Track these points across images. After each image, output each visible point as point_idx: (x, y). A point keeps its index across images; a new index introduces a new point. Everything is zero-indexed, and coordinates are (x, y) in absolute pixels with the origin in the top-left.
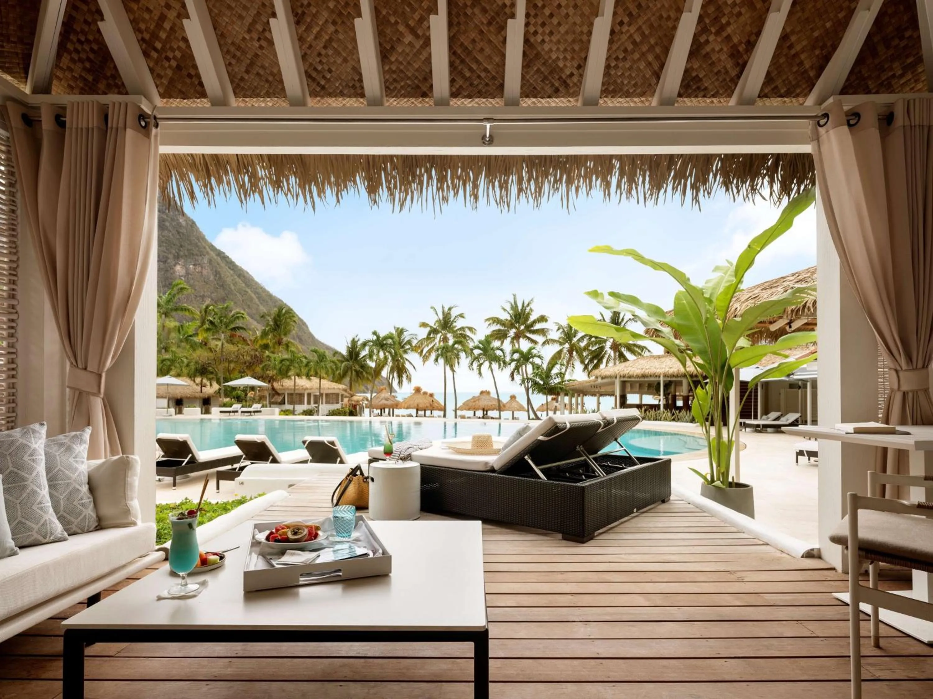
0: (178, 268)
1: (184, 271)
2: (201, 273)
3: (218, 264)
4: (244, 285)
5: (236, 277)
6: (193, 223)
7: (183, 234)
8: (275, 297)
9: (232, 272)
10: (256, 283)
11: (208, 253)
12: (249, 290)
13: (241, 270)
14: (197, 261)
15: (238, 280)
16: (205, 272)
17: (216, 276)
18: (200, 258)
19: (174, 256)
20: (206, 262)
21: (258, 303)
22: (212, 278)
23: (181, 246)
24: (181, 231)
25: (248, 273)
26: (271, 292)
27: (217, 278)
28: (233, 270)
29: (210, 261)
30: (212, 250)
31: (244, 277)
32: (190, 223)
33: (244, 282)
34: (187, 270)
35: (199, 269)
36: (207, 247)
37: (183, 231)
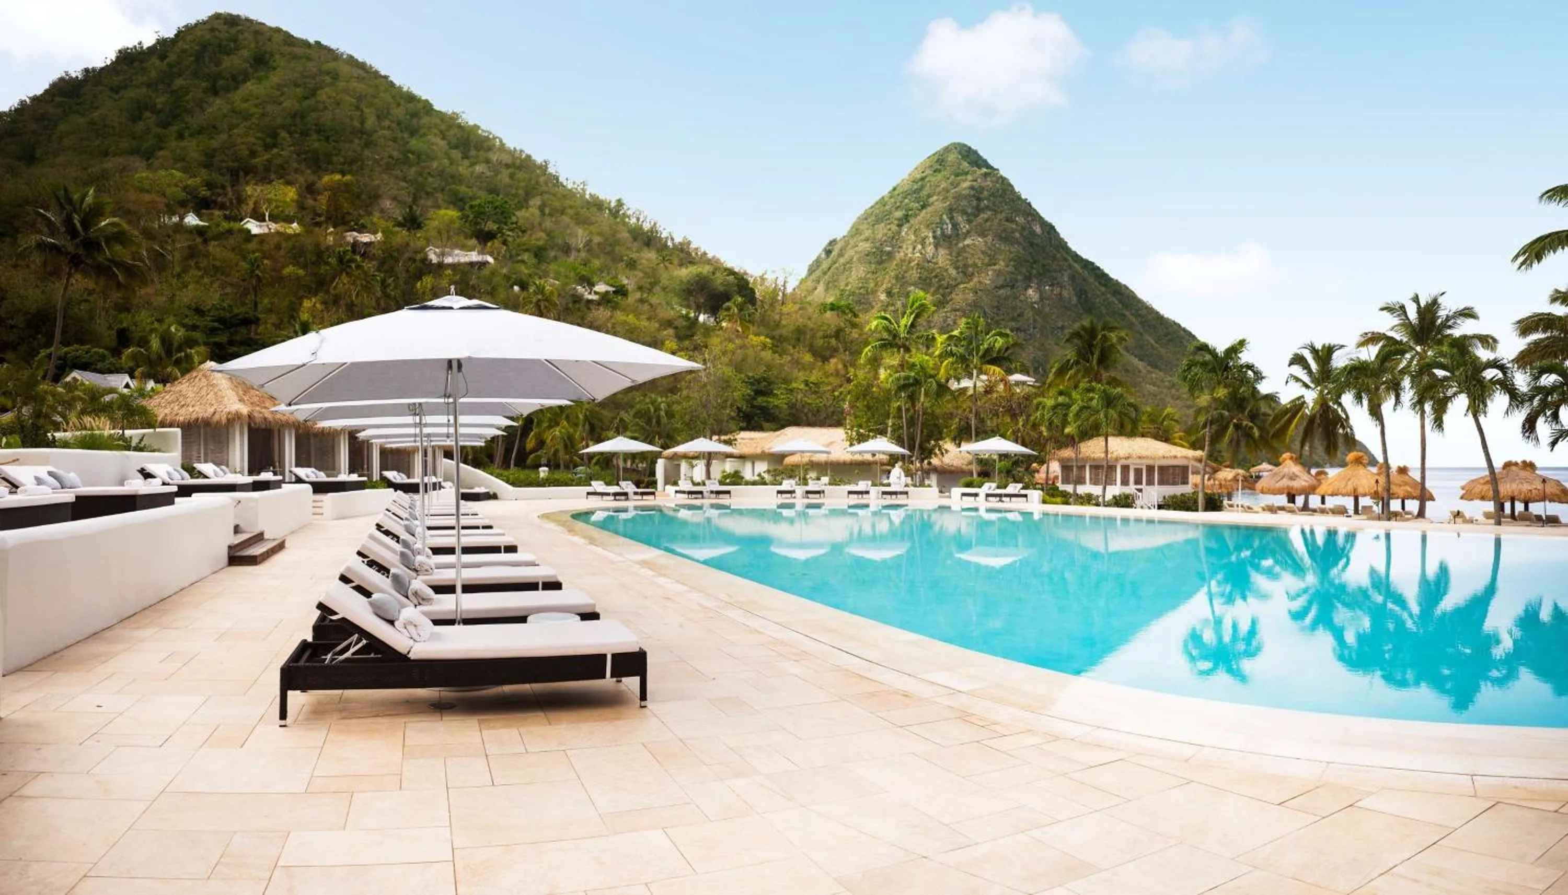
0: (1030, 292)
1: (1037, 296)
2: (1060, 294)
3: (1084, 280)
4: (1120, 306)
5: (1109, 296)
6: (1052, 228)
7: (1037, 245)
8: (1168, 319)
9: (1103, 289)
10: (1140, 301)
11: (1070, 266)
12: (1127, 313)
13: (1117, 283)
14: (1055, 279)
15: (1112, 298)
16: (1065, 294)
17: (1079, 297)
18: (1059, 275)
19: (1025, 276)
20: (1066, 279)
21: (1141, 330)
22: (1074, 300)
23: (1035, 262)
24: (1035, 242)
25: (1127, 288)
26: (1162, 313)
27: (1082, 300)
28: (1105, 285)
29: (1073, 278)
30: (1076, 262)
31: (1122, 294)
32: (1048, 228)
33: (1120, 301)
34: (1041, 293)
35: (1057, 290)
36: (1070, 258)
37: (1037, 241)
